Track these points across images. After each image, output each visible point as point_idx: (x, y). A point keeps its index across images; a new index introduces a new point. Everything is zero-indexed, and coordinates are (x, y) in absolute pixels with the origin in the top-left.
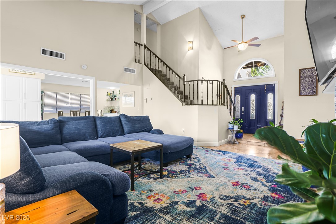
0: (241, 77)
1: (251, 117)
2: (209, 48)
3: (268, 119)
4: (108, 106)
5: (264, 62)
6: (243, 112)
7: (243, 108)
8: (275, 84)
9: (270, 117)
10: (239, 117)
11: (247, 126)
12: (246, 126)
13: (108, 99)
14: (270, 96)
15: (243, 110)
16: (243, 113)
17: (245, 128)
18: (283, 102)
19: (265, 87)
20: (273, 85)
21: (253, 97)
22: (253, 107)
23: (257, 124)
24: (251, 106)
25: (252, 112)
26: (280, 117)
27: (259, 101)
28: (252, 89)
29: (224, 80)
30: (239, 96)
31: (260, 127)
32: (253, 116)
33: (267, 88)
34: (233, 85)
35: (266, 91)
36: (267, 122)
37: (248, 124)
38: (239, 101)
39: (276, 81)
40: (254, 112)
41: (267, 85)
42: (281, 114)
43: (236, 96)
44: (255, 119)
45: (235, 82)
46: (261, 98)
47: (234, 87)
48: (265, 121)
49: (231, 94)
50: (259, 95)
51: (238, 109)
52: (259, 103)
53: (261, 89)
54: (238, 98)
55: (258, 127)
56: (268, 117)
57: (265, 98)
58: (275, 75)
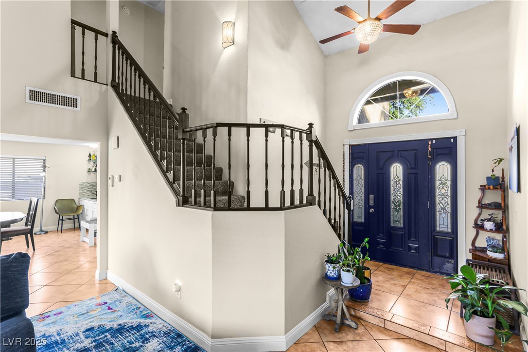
0: (367, 121)
1: (392, 221)
2: (284, 45)
3: (438, 229)
4: (90, 181)
5: (429, 82)
6: (372, 207)
7: (372, 196)
8: (455, 138)
9: (443, 223)
10: (363, 217)
11: (383, 244)
12: (379, 243)
13: (91, 167)
14: (442, 169)
15: (372, 203)
16: (372, 210)
17: (378, 248)
18: (480, 187)
19: (429, 146)
20: (452, 141)
21: (397, 170)
22: (396, 195)
23: (408, 240)
24: (392, 193)
25: (394, 208)
26: (473, 227)
27: (413, 182)
28: (394, 151)
29: (311, 125)
30: (363, 168)
31: (416, 249)
32: (397, 218)
33: (434, 149)
34: (348, 141)
35: (430, 157)
36: (436, 236)
37: (385, 237)
38: (363, 179)
39: (458, 131)
40: (400, 209)
41: (434, 141)
42: (476, 221)
43: (355, 167)
44: (402, 226)
45: (351, 132)
46: (417, 173)
47: (350, 145)
48: (430, 235)
49: (344, 160)
50: (413, 166)
51: (359, 198)
52: (413, 186)
53: (417, 150)
54: (360, 171)
55: (410, 248)
56: (438, 225)
57: (430, 175)
58: (457, 113)
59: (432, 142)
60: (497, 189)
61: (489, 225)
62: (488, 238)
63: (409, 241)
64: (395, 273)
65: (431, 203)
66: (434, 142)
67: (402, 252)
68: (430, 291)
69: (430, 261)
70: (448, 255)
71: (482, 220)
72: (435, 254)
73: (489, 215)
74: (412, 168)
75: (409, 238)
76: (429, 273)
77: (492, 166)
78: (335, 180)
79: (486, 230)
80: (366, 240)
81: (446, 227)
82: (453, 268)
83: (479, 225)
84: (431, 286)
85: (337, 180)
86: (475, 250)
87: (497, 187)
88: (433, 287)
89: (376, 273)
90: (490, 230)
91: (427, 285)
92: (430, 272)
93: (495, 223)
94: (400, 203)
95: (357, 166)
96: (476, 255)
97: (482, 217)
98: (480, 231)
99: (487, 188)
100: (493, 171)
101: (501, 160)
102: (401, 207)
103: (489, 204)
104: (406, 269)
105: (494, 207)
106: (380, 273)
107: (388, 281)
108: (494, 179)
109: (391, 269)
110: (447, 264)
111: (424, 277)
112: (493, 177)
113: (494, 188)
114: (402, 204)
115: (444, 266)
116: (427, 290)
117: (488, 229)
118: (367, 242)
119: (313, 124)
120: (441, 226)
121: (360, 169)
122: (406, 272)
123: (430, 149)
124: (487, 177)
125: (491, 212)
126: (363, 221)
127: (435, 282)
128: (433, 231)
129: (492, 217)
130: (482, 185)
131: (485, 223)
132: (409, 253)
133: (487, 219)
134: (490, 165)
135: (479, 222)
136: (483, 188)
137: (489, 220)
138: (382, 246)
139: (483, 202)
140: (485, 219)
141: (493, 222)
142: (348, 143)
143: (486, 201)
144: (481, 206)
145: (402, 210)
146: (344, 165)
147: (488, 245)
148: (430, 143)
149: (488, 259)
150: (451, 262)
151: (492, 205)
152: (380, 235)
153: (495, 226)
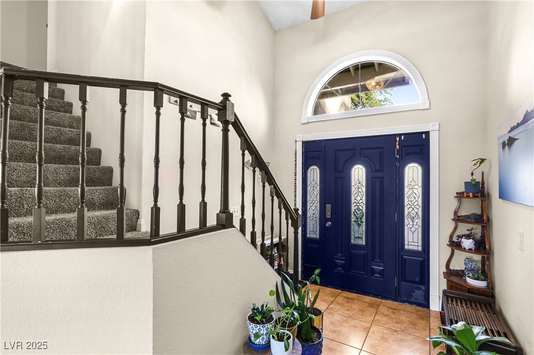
0: (324, 112)
1: (352, 238)
3: (406, 247)
6: (329, 220)
7: (328, 206)
8: (427, 133)
9: (412, 240)
10: (318, 233)
11: (342, 266)
14: (412, 172)
15: (328, 215)
16: (329, 224)
17: (336, 271)
18: (456, 195)
19: (397, 143)
20: (424, 137)
21: (358, 174)
22: (358, 204)
23: (372, 261)
24: (353, 202)
25: (355, 221)
26: (447, 245)
27: (378, 188)
28: (355, 149)
29: (226, 96)
30: (318, 170)
31: (380, 272)
32: (359, 234)
33: (403, 146)
34: (301, 136)
35: (398, 157)
36: (404, 257)
37: (344, 258)
38: (318, 184)
39: (431, 124)
40: (362, 222)
41: (403, 136)
42: (451, 237)
43: (309, 170)
44: (364, 243)
45: (305, 126)
46: (383, 178)
47: (303, 142)
48: (397, 255)
49: (296, 161)
50: (378, 168)
51: (313, 208)
52: (378, 193)
53: (383, 148)
54: (315, 174)
55: (373, 272)
56: (406, 243)
57: (398, 179)
58: (430, 102)
59: (400, 138)
60: (477, 197)
61: (468, 243)
62: (467, 260)
63: (373, 263)
64: (355, 306)
65: (399, 214)
66: (403, 139)
67: (363, 276)
68: (399, 337)
69: (397, 288)
70: (417, 280)
71: (459, 237)
72: (403, 278)
73: (468, 230)
74: (376, 171)
75: (373, 260)
76: (396, 303)
77: (471, 167)
78: (272, 186)
79: (464, 250)
80: (317, 271)
81: (417, 244)
82: (424, 296)
83: (454, 242)
84: (399, 325)
85: (275, 187)
86: (450, 274)
87: (478, 195)
88: (403, 328)
89: (332, 309)
90: (469, 249)
91: (394, 325)
92: (397, 301)
93: (475, 241)
94: (363, 215)
95: (311, 168)
96: (453, 282)
97: (458, 232)
98: (456, 251)
99: (465, 196)
100: (472, 174)
101: (483, 160)
102: (364, 220)
103: (468, 217)
104: (368, 299)
105: (473, 220)
106: (338, 307)
107: (346, 321)
108: (474, 185)
109: (350, 299)
110: (416, 291)
111: (390, 311)
112: (473, 183)
113: (475, 197)
114: (364, 216)
115: (413, 294)
116: (396, 333)
117: (467, 248)
118: (317, 275)
119: (230, 96)
120: (410, 243)
121: (314, 173)
122: (368, 303)
123: (398, 147)
124: (465, 182)
125: (470, 226)
126: (318, 237)
127: (403, 318)
128: (400, 250)
129: (471, 233)
130: (458, 192)
131: (463, 240)
132: (373, 277)
133: (464, 235)
134: (469, 166)
135: (455, 239)
136: (460, 196)
137: (468, 237)
138: (340, 269)
139: (459, 214)
140: (463, 236)
141: (473, 239)
142: (301, 140)
143: (463, 213)
144: (458, 219)
145: (364, 224)
146: (296, 167)
147: (466, 268)
148: (398, 139)
149: (468, 289)
150: (420, 289)
151: (472, 217)
152: (338, 255)
153: (475, 245)
